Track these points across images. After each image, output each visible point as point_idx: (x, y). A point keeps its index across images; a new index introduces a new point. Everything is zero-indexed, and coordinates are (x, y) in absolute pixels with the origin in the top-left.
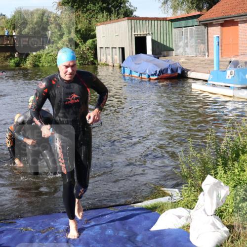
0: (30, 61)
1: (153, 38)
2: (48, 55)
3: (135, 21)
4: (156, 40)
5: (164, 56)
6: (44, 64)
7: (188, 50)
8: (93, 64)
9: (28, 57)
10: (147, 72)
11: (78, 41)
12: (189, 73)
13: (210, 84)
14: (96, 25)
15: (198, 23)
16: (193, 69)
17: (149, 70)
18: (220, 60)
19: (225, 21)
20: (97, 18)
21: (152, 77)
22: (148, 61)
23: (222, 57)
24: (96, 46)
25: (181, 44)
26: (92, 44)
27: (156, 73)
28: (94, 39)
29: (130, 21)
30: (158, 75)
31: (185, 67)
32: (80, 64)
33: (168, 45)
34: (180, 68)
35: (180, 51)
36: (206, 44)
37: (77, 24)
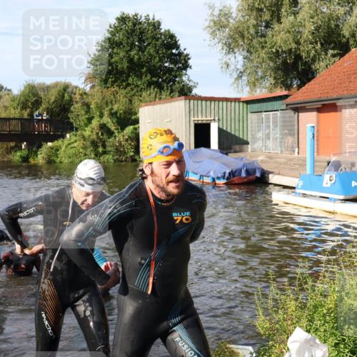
0: (43, 155)
1: (221, 127)
2: (70, 146)
3: (196, 102)
4: (225, 129)
5: (235, 152)
6: (63, 159)
7: (270, 144)
8: (134, 160)
9: (40, 149)
10: (212, 174)
11: (113, 128)
12: (271, 176)
13: (299, 194)
14: (139, 106)
15: (284, 107)
16: (277, 171)
17: (214, 172)
18: (316, 159)
19: (324, 105)
20: (141, 96)
21: (217, 182)
22: (212, 158)
23: (318, 155)
24: (139, 135)
25: (260, 135)
26: (132, 132)
27: (224, 176)
28: (136, 126)
29: (188, 101)
30: (228, 179)
31: (266, 168)
32: (115, 161)
33: (241, 137)
34: (259, 168)
35: (258, 145)
36: (296, 136)
37: (112, 104)
